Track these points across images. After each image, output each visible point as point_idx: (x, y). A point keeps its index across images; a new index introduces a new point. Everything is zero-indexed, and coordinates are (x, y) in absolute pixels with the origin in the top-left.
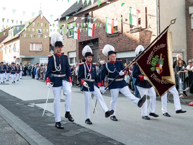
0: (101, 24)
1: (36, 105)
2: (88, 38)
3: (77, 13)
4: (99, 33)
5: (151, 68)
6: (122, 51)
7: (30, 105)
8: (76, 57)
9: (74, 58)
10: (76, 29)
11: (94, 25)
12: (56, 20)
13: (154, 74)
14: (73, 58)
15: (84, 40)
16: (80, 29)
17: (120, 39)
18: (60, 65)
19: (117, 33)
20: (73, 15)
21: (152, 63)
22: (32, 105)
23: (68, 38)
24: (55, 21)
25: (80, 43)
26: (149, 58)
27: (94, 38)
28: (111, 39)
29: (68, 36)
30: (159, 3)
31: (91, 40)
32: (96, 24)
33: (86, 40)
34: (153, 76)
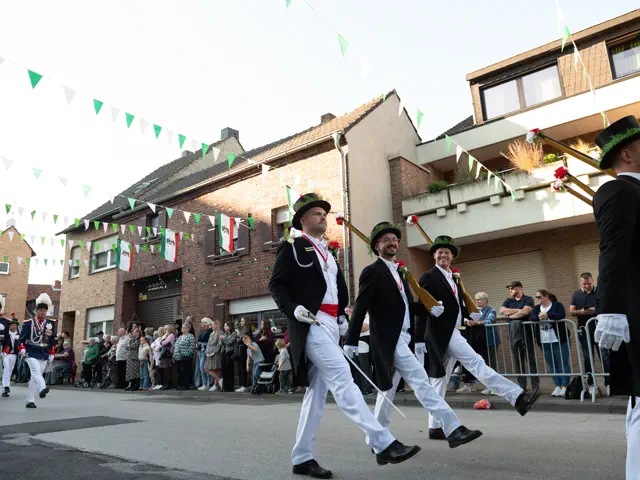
0: (193, 236)
1: (34, 437)
2: (152, 270)
3: (123, 213)
4: (185, 257)
6: (249, 295)
7: (7, 438)
8: (112, 318)
9: (104, 324)
10: (125, 246)
11: (177, 235)
12: (61, 233)
14: (101, 324)
15: (140, 275)
16: (137, 247)
17: (241, 269)
19: (235, 255)
20: (114, 217)
22: (22, 439)
23: (90, 274)
24: (57, 235)
25: (128, 284)
27: (170, 268)
28: (216, 269)
29: (90, 271)
30: (348, 185)
31: (161, 275)
32: (181, 234)
33: (146, 274)
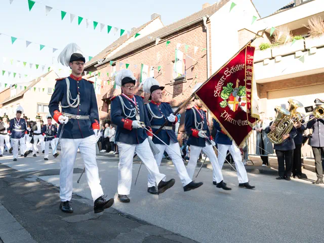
3: (99, 64)
5: (221, 103)
13: (225, 112)
18: (78, 96)
21: (222, 94)
26: (218, 87)
34: (224, 115)
